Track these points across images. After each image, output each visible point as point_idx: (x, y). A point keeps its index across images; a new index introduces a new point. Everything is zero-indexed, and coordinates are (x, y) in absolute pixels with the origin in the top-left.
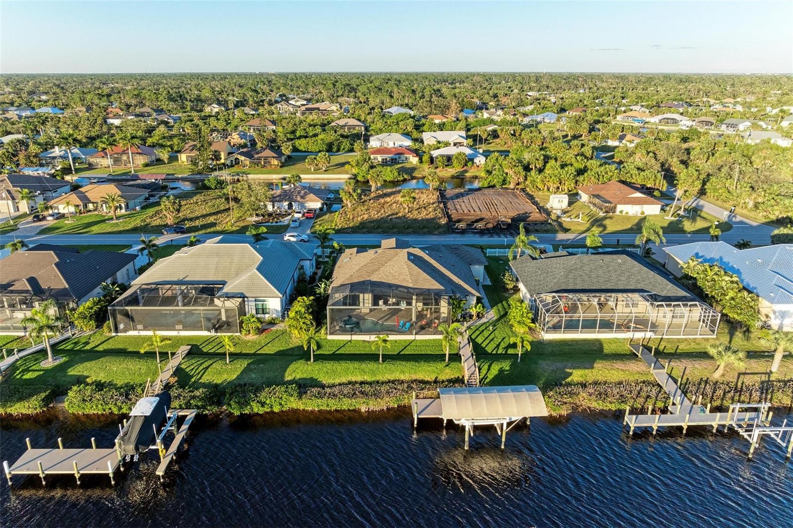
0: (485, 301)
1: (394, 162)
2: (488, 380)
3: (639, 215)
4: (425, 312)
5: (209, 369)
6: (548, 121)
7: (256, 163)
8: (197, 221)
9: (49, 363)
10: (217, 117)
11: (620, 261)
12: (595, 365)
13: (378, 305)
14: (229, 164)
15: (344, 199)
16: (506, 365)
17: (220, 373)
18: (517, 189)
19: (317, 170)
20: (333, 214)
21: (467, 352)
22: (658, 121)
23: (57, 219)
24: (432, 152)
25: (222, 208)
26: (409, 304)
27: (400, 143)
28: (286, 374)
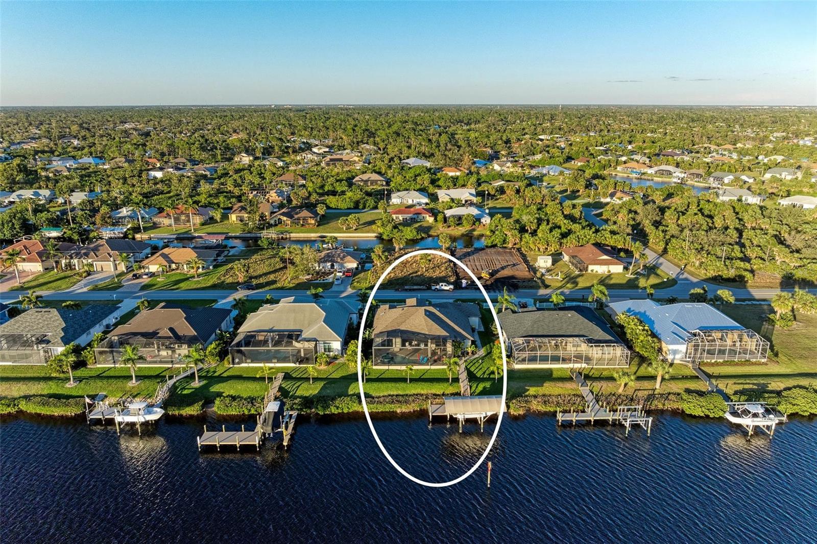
0: (479, 342)
1: (413, 221)
2: (476, 394)
3: (606, 273)
4: (437, 351)
5: (300, 387)
6: (552, 174)
7: (296, 222)
8: (261, 279)
9: (196, 384)
10: (250, 170)
11: (570, 315)
12: (545, 385)
13: (405, 346)
14: (273, 224)
15: (374, 260)
16: (488, 385)
17: (307, 390)
18: (514, 248)
19: (349, 229)
20: (366, 273)
21: (463, 376)
22: (653, 172)
23: (150, 277)
24: (446, 212)
25: (278, 267)
26: (426, 345)
27: (418, 200)
28: (349, 391)
